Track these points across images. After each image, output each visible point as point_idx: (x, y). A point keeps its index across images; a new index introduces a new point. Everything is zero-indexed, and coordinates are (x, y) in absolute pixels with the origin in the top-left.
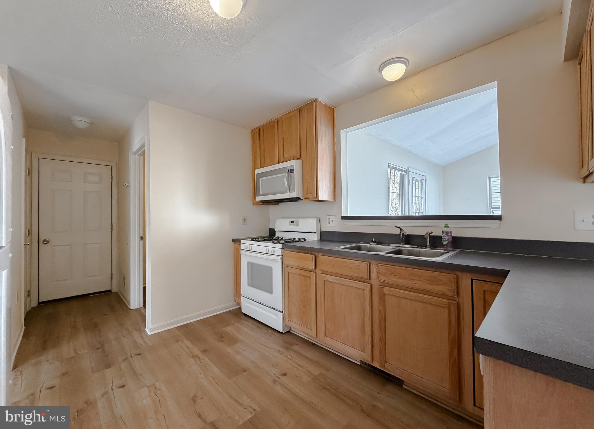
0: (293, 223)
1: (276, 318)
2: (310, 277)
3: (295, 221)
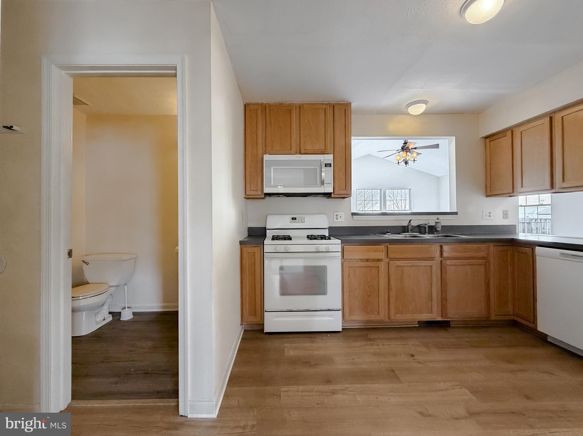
0: (296, 219)
1: (333, 319)
2: (378, 267)
3: (298, 217)
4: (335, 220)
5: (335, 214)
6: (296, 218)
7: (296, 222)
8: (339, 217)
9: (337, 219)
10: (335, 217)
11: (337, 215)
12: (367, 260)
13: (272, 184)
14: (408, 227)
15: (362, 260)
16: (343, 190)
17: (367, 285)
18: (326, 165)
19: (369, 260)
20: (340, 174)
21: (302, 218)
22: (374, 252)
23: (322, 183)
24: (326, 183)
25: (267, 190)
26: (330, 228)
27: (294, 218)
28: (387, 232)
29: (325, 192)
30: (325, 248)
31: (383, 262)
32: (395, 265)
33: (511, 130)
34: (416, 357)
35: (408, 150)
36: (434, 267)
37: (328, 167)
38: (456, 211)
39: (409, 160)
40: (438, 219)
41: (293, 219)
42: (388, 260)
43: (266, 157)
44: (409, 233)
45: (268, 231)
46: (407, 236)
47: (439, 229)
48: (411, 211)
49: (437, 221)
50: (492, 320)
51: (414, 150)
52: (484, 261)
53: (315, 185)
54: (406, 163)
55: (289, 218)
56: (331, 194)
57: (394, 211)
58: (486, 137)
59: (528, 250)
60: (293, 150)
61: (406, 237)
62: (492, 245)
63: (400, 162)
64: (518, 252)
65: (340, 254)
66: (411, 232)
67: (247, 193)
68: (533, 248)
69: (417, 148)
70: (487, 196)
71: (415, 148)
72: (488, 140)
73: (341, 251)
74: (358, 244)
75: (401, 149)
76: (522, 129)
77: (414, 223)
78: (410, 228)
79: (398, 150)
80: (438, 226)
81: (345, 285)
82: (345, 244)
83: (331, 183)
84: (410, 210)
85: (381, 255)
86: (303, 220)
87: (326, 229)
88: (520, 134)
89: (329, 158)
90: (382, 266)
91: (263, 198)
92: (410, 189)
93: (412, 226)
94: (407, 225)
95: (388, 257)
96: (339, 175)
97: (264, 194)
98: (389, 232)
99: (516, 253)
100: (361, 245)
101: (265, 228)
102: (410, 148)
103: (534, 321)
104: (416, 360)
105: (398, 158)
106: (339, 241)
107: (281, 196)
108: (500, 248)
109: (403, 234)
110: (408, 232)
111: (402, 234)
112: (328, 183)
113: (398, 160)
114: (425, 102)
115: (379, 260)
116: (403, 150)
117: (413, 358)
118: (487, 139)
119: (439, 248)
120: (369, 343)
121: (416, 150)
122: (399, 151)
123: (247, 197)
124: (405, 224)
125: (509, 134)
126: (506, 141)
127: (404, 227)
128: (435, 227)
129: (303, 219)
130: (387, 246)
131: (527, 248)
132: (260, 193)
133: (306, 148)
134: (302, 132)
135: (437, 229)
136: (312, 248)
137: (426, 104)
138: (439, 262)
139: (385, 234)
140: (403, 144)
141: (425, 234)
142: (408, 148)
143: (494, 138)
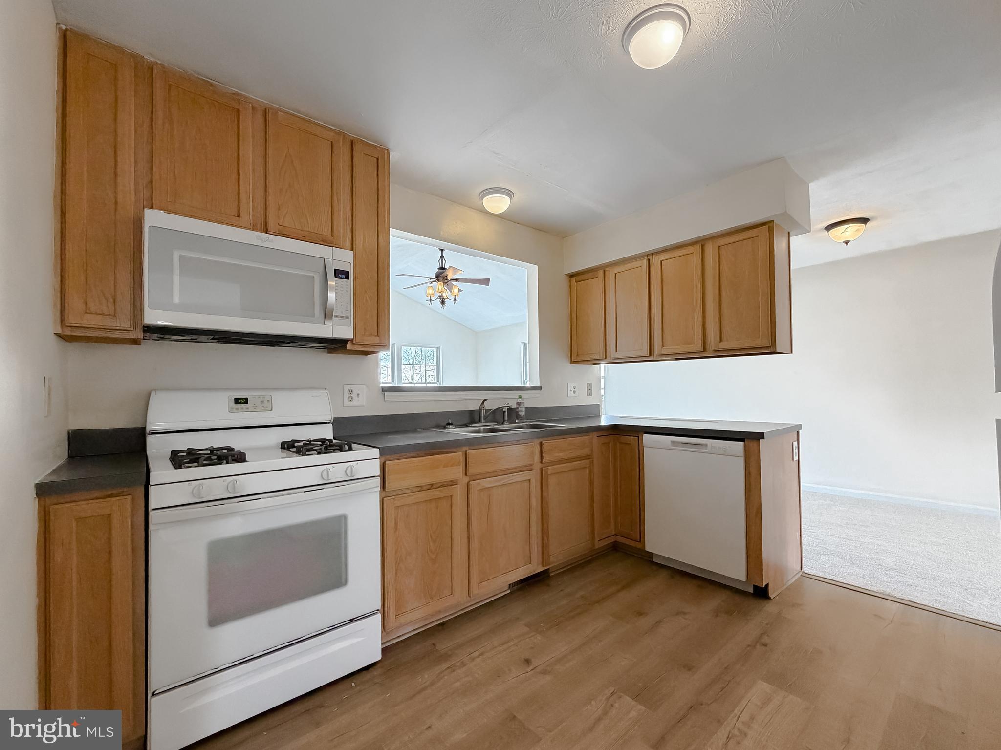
0: (247, 404)
2: (451, 497)
3: (254, 397)
4: (347, 402)
5: (347, 388)
6: (246, 399)
7: (248, 409)
8: (354, 395)
9: (350, 399)
10: (347, 395)
11: (350, 392)
12: (431, 486)
13: (176, 300)
14: (479, 411)
15: (420, 488)
16: (371, 335)
17: (430, 539)
18: (338, 273)
19: (434, 486)
20: (366, 300)
21: (266, 400)
22: (444, 467)
23: (327, 314)
24: (336, 316)
25: (155, 317)
26: (337, 423)
27: (243, 399)
28: (449, 424)
29: (334, 336)
30: (344, 473)
31: (459, 486)
32: (479, 489)
33: (604, 268)
34: (535, 662)
35: (446, 281)
36: (533, 481)
37: (341, 278)
38: (538, 384)
39: (447, 298)
40: (520, 397)
41: (237, 401)
42: (466, 479)
43: (153, 218)
44: (482, 422)
45: (150, 439)
46: (479, 429)
47: (522, 414)
48: (440, 383)
49: (519, 400)
50: (597, 549)
51: (454, 283)
52: (588, 461)
53: (308, 316)
54: (443, 302)
55: (225, 399)
56: (344, 342)
57: (415, 383)
58: (571, 276)
59: (632, 439)
60: (247, 217)
61: (478, 432)
62: (595, 434)
63: (432, 299)
64: (621, 443)
65: (378, 481)
66: (484, 421)
67: (72, 320)
68: (638, 437)
69: (458, 279)
70: (573, 362)
71: (457, 280)
72: (573, 279)
73: (379, 474)
74: (412, 454)
75: (434, 277)
76: (617, 269)
77: (490, 406)
78: (483, 413)
79: (430, 279)
80: (521, 409)
81: (389, 548)
82: (388, 457)
83: (348, 318)
84: (438, 383)
85: (457, 472)
86: (269, 405)
87: (326, 423)
88: (614, 275)
89: (344, 258)
90: (458, 492)
91: (135, 342)
92: (438, 348)
93: (487, 411)
94: (478, 409)
95: (468, 475)
96: (364, 301)
97: (144, 327)
98: (451, 424)
99: (618, 444)
100: (419, 456)
101: (144, 429)
102: (449, 278)
103: (641, 538)
104: (538, 670)
105: (431, 291)
106: (376, 452)
107: (203, 338)
108: (603, 439)
109: (473, 425)
110: (480, 421)
111: (471, 426)
112: (342, 317)
113: (430, 296)
114: (510, 194)
115: (453, 483)
116: (438, 279)
117: (531, 667)
118: (572, 277)
119: (539, 446)
120: (445, 666)
121: (457, 283)
122: (432, 280)
123: (68, 332)
124: (475, 407)
125: (601, 273)
126: (596, 284)
127: (471, 413)
128: (517, 410)
129: (268, 401)
130: (466, 451)
131: (632, 437)
132: (126, 324)
133: (281, 221)
134: (270, 178)
135: (520, 413)
136: (311, 477)
137: (511, 198)
138: (539, 471)
139: (445, 428)
140: (438, 270)
141: (503, 424)
142: (446, 276)
143: (583, 277)
